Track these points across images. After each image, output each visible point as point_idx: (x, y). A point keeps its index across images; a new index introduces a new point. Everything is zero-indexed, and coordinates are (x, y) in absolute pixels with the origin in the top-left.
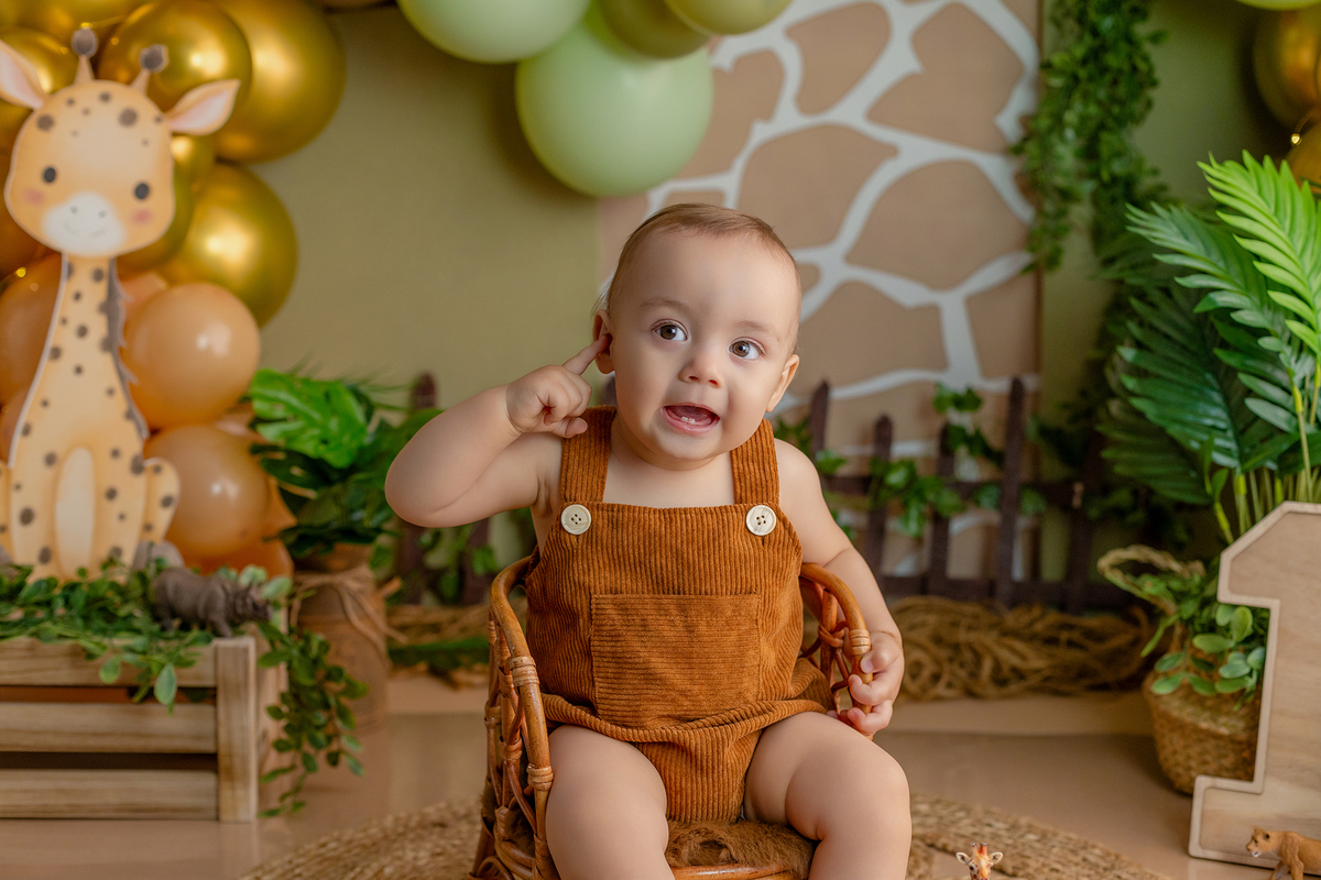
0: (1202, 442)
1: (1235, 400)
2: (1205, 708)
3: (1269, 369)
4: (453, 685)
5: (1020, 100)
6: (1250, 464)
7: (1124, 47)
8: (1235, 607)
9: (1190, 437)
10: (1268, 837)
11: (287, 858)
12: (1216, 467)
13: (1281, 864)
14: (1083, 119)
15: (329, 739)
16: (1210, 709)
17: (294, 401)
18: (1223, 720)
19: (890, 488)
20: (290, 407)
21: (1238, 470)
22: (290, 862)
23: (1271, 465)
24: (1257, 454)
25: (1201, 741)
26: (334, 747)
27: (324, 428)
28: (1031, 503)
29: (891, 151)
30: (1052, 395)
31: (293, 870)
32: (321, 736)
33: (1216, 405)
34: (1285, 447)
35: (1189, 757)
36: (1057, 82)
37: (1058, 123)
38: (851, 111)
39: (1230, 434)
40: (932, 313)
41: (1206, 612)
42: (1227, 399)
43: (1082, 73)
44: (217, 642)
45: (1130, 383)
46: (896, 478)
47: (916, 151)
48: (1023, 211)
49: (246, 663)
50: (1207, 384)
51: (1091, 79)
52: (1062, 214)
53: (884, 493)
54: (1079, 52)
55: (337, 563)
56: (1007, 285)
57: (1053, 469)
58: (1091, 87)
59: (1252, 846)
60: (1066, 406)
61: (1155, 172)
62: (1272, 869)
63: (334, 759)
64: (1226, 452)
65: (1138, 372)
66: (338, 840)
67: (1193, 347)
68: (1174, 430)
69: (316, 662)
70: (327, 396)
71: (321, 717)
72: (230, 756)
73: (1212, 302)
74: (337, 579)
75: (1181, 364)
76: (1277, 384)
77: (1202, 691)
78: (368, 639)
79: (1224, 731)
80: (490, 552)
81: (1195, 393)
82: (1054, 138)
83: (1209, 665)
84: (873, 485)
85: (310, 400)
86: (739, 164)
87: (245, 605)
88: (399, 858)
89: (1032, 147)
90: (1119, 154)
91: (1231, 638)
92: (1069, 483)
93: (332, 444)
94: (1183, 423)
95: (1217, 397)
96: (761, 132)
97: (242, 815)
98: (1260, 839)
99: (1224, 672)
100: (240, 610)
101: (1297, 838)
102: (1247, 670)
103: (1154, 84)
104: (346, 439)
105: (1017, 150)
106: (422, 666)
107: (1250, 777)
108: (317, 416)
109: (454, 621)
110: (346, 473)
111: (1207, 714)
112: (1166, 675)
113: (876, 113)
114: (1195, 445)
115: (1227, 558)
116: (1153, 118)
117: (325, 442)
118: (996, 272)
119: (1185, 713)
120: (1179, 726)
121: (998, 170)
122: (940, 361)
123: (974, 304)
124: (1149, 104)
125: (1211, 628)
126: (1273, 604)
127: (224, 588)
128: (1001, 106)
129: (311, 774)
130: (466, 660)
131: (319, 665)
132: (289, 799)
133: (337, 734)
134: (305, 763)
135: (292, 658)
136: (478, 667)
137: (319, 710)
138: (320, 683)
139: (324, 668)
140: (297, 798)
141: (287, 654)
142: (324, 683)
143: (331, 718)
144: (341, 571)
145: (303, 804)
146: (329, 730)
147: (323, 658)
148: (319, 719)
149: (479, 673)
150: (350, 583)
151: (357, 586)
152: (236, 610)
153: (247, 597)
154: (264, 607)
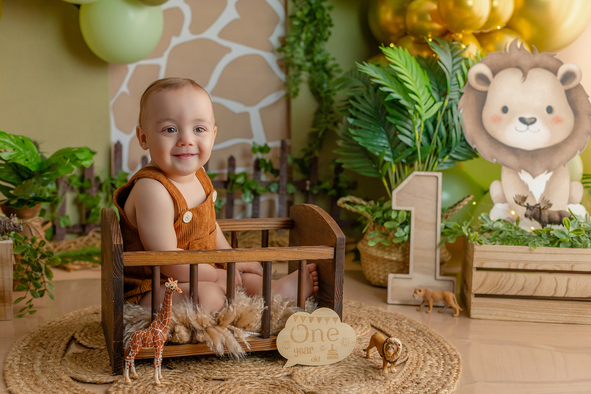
0: (380, 153)
1: (391, 136)
2: (385, 251)
3: (404, 124)
4: (65, 269)
5: (279, 31)
6: (397, 160)
7: (320, 11)
8: (398, 211)
9: (376, 151)
10: (420, 291)
12: (385, 162)
13: (424, 301)
14: (307, 38)
15: (41, 284)
16: (388, 251)
17: (12, 143)
18: (393, 255)
19: (238, 184)
21: (393, 163)
23: (404, 161)
24: (400, 156)
25: (384, 263)
27: (25, 154)
28: (291, 188)
29: (228, 50)
30: (298, 146)
32: (39, 282)
33: (384, 138)
34: (410, 153)
35: (379, 271)
36: (296, 23)
37: (299, 38)
38: (212, 33)
39: (390, 149)
40: (246, 115)
41: (385, 215)
42: (388, 136)
43: (307, 20)
45: (352, 131)
46: (240, 180)
47: (239, 50)
48: (282, 76)
49: (11, 250)
50: (380, 130)
51: (311, 22)
52: (299, 75)
53: (235, 186)
54: (306, 11)
55: (28, 214)
56: (275, 104)
57: (297, 176)
58: (310, 25)
59: (415, 295)
60: (304, 150)
61: (334, 59)
62: (419, 306)
63: (42, 294)
64: (388, 156)
65: (354, 127)
67: (375, 117)
68: (369, 148)
70: (23, 141)
71: (39, 274)
72: (4, 291)
73: (391, 97)
74: (29, 221)
75: (370, 123)
76: (407, 129)
77: (386, 244)
79: (394, 258)
80: (67, 217)
81: (377, 134)
82: (296, 45)
83: (386, 235)
84: (231, 183)
85: (17, 143)
86: (166, 54)
87: (10, 225)
89: (287, 49)
90: (320, 52)
91: (398, 222)
92: (304, 181)
93: (30, 161)
94: (373, 145)
95: (384, 136)
96: (175, 41)
97: (8, 318)
98: (418, 292)
99: (397, 235)
100: (7, 228)
101: (430, 290)
102: (404, 234)
103: (331, 25)
104: (33, 160)
105: (280, 50)
107: (408, 273)
108: (22, 150)
110: (33, 175)
111: (387, 253)
112: (372, 239)
113: (222, 34)
114: (377, 154)
115: (394, 193)
116: (331, 39)
117: (27, 160)
118: (271, 99)
119: (379, 254)
120: (376, 259)
121: (271, 59)
122: (250, 136)
123: (262, 111)
124: (330, 33)
125: (389, 219)
126: (412, 209)
128: (271, 33)
129: (34, 299)
130: (69, 260)
131: (38, 252)
132: (26, 311)
133: (44, 282)
134: (32, 295)
135: (27, 249)
136: (76, 262)
137: (37, 271)
138: (38, 260)
139: (40, 252)
140: (32, 310)
141: (25, 247)
142: (40, 260)
143: (42, 275)
144: (29, 218)
145: (35, 311)
146: (41, 280)
147: (40, 248)
148: (37, 275)
149: (77, 265)
150: (33, 223)
151: (36, 224)
152: (6, 228)
153: (10, 222)
154: (19, 226)
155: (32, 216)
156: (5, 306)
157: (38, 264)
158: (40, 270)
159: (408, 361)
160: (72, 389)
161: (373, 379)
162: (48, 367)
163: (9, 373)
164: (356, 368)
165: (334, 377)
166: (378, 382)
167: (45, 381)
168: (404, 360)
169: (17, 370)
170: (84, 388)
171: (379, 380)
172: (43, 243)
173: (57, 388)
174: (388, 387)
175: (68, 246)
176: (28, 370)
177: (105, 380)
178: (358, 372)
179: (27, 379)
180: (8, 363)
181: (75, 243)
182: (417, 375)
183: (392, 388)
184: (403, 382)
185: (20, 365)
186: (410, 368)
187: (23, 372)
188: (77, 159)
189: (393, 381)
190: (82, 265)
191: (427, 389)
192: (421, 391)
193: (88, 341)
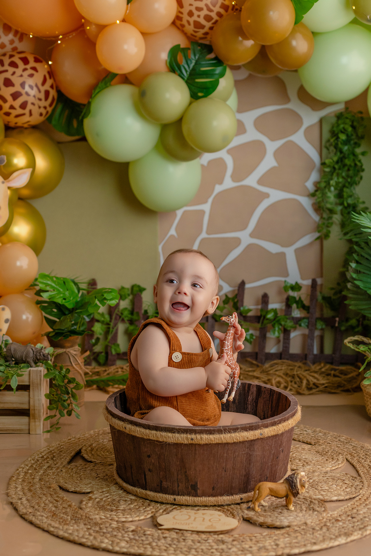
4: (107, 392)
5: (314, 177)
11: (58, 443)
14: (337, 183)
15: (69, 405)
17: (54, 285)
19: (268, 320)
20: (52, 287)
22: (59, 444)
26: (70, 407)
27: (64, 294)
28: (320, 325)
29: (267, 196)
30: (327, 285)
31: (60, 446)
32: (66, 404)
36: (327, 170)
37: (328, 185)
38: (252, 181)
40: (283, 255)
43: (337, 166)
44: (30, 368)
45: (354, 275)
46: (270, 316)
47: (276, 195)
48: (316, 217)
49: (41, 376)
51: (340, 169)
52: (330, 218)
53: (265, 322)
54: (336, 159)
55: (68, 345)
56: (310, 245)
57: (328, 313)
60: (332, 289)
61: (364, 203)
63: (69, 414)
66: (75, 438)
69: (64, 376)
70: (64, 283)
71: (66, 397)
72: (34, 410)
74: (68, 350)
78: (79, 372)
80: (118, 345)
82: (327, 190)
84: (262, 319)
85: (58, 285)
86: (210, 200)
87: (41, 355)
88: (98, 441)
90: (350, 196)
92: (334, 317)
93: (67, 300)
96: (218, 189)
97: (38, 432)
103: (363, 170)
104: (72, 298)
105: (313, 195)
106: (95, 386)
108: (61, 290)
109: (105, 371)
110: (72, 311)
112: (367, 378)
113: (261, 182)
117: (65, 299)
118: (306, 240)
121: (306, 202)
122: (286, 274)
123: (298, 251)
124: (361, 178)
127: (32, 349)
128: (308, 179)
129: (62, 418)
130: (111, 384)
131: (65, 378)
132: (54, 426)
133: (71, 403)
134: (60, 414)
135: (56, 375)
136: (116, 386)
137: (65, 394)
138: (66, 384)
139: (67, 378)
140: (57, 426)
141: (54, 373)
142: (67, 384)
143: (69, 397)
144: (69, 347)
145: (60, 428)
146: (69, 402)
147: (67, 375)
148: (65, 398)
149: (117, 388)
150: (72, 352)
151: (75, 353)
152: (37, 357)
153: (41, 352)
154: (47, 356)
155: (72, 346)
156: (35, 422)
157: (66, 388)
158: (68, 393)
159: (357, 497)
160: (55, 496)
161: (313, 510)
162: (46, 476)
163: (14, 479)
164: (304, 499)
165: (278, 506)
166: (316, 513)
167: (38, 488)
168: (354, 496)
169: (22, 476)
170: (65, 496)
171: (318, 511)
172: (68, 370)
173: (44, 494)
174: (322, 519)
175: (117, 370)
176: (30, 478)
177: (84, 490)
178: (304, 503)
179: (25, 484)
180: (18, 470)
181: (122, 368)
182: (357, 510)
183: (325, 520)
184: (340, 516)
185: (26, 473)
186: (356, 503)
187: (25, 478)
188: (105, 299)
189: (331, 513)
190: (120, 388)
191: (356, 524)
192: (350, 525)
193: (90, 455)
